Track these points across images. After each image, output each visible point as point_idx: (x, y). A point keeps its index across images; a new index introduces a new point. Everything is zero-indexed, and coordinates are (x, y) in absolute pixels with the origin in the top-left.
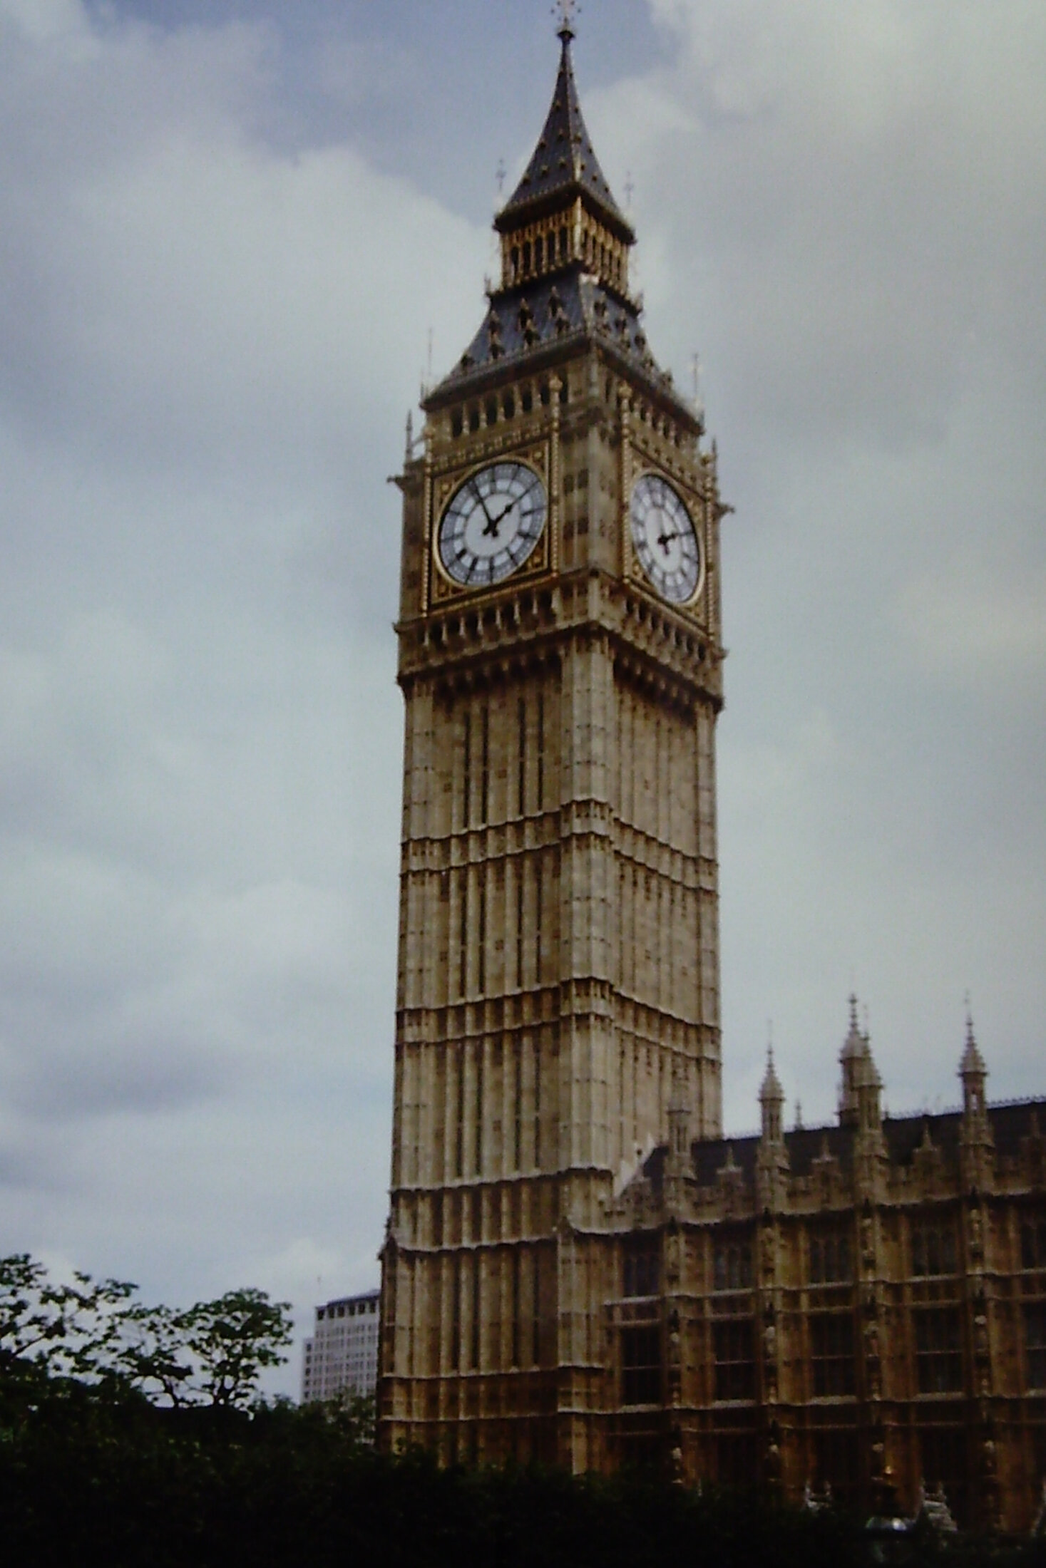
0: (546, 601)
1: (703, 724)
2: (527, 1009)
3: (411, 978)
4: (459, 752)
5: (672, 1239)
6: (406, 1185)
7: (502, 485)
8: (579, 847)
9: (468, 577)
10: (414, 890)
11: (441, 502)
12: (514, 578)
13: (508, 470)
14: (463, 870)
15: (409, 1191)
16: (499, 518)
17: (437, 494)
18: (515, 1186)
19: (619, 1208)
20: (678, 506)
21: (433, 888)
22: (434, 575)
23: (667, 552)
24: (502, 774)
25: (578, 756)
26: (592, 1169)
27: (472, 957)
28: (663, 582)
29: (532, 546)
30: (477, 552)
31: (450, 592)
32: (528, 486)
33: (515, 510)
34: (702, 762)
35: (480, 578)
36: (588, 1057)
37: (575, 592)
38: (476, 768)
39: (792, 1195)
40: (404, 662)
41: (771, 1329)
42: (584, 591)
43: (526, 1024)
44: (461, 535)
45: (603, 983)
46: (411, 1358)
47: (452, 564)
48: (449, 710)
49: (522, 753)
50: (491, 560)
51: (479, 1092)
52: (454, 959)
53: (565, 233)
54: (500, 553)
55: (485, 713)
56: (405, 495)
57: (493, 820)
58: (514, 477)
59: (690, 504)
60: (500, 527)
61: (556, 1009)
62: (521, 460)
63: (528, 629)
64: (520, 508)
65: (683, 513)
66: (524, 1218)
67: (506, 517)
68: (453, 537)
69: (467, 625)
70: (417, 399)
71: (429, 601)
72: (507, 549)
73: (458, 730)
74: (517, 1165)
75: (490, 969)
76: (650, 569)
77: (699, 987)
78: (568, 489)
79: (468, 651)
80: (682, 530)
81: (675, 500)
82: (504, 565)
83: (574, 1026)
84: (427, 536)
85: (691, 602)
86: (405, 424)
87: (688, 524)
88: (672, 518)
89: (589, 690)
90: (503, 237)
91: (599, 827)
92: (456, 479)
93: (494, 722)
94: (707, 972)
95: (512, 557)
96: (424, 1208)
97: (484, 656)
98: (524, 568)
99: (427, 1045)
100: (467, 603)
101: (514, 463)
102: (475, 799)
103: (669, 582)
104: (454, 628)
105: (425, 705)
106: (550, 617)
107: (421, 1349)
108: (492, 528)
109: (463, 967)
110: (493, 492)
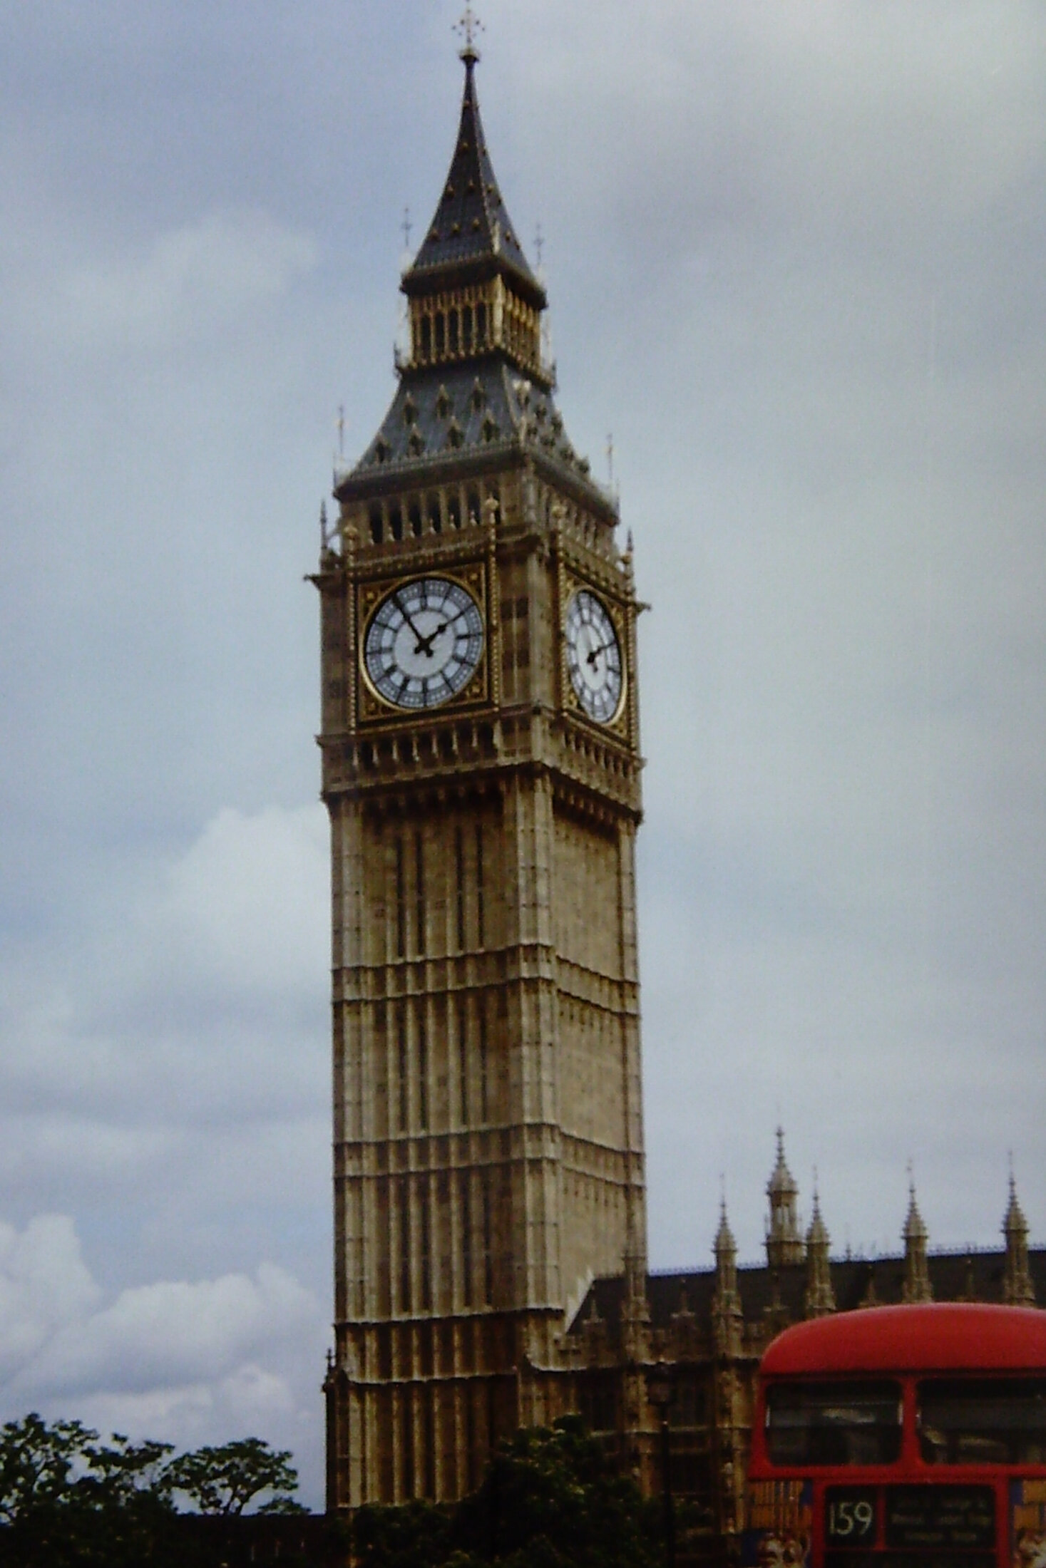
0: (486, 735)
1: (624, 839)
2: (474, 1148)
3: (349, 1111)
4: (392, 877)
5: (631, 1379)
6: (352, 1319)
7: (433, 602)
8: (527, 991)
9: (399, 697)
10: (348, 1021)
11: (366, 610)
12: (451, 705)
13: (442, 587)
14: (401, 1002)
15: (355, 1324)
16: (432, 637)
17: (362, 601)
18: (466, 1322)
19: (574, 1347)
20: (603, 616)
21: (368, 1017)
22: (361, 690)
23: (596, 670)
24: (440, 906)
25: (523, 899)
26: (549, 1310)
27: (412, 1091)
28: (592, 703)
29: (468, 673)
30: (408, 672)
31: (380, 710)
32: (463, 608)
33: (449, 630)
34: (625, 881)
35: (412, 700)
36: (541, 1201)
37: (517, 727)
38: (410, 898)
39: (746, 1341)
40: (328, 778)
41: (729, 1465)
42: (526, 727)
43: (474, 1163)
44: (390, 650)
45: (552, 1127)
46: (363, 1487)
47: (380, 680)
48: (378, 832)
49: (460, 884)
50: (425, 682)
51: (425, 1227)
52: (393, 1094)
53: (484, 312)
54: (434, 676)
55: (419, 842)
56: (323, 596)
57: (431, 953)
58: (446, 597)
59: (613, 612)
60: (433, 646)
61: (505, 1150)
62: (454, 578)
63: (466, 760)
64: (455, 630)
65: (607, 623)
66: (478, 1353)
67: (439, 637)
68: (380, 651)
69: (400, 748)
70: (330, 488)
71: (357, 716)
72: (442, 672)
73: (390, 855)
74: (468, 1301)
75: (433, 1106)
76: (582, 693)
77: (626, 1114)
78: (506, 616)
79: (402, 776)
80: (606, 642)
81: (600, 611)
82: (438, 690)
83: (527, 1169)
84: (352, 648)
85: (615, 720)
86: (319, 515)
87: (611, 634)
88: (598, 631)
89: (533, 831)
90: (411, 302)
91: (546, 971)
92: (383, 590)
93: (431, 849)
94: (632, 1098)
95: (447, 681)
96: (371, 1342)
97: (419, 783)
98: (461, 696)
99: (369, 1178)
100: (399, 726)
101: (444, 580)
102: (410, 929)
103: (597, 702)
104: (385, 750)
105: (352, 824)
106: (491, 751)
107: (372, 1478)
108: (424, 646)
109: (403, 1101)
110: (424, 608)
